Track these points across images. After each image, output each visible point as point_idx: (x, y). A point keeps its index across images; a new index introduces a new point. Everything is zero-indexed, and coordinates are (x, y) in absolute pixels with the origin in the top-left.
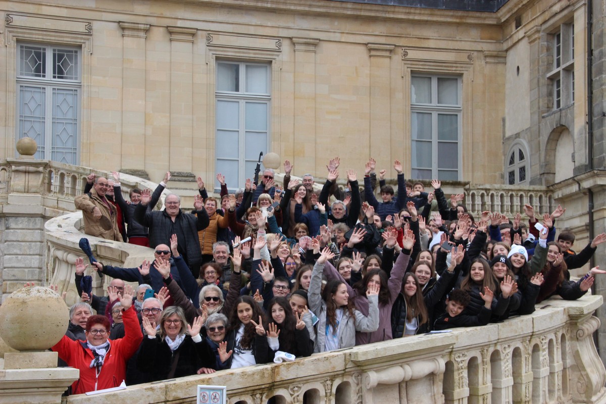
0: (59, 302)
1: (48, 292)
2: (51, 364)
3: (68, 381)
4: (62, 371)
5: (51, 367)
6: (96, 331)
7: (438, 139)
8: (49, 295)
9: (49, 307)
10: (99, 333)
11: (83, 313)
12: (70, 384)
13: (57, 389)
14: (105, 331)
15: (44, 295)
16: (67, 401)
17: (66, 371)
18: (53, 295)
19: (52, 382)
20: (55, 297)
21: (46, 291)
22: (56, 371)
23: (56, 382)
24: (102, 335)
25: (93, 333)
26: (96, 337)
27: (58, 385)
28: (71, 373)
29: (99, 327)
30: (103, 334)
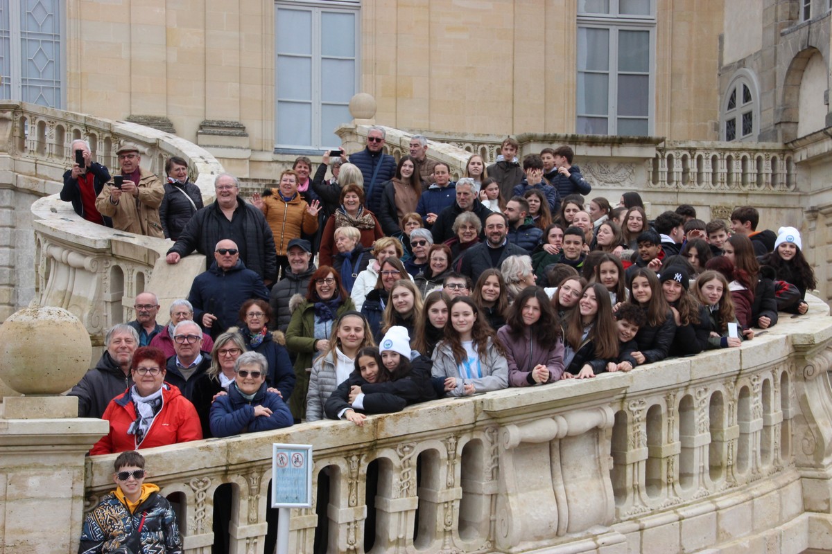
0: (78, 328)
1: (62, 314)
2: (69, 414)
3: (95, 436)
4: (86, 422)
5: (69, 417)
6: (144, 369)
7: (619, 70)
8: (64, 319)
9: (64, 334)
10: (148, 373)
11: (123, 341)
12: (97, 440)
13: (79, 447)
14: (158, 369)
15: (57, 319)
16: (92, 463)
17: (90, 423)
18: (69, 319)
19: (72, 437)
20: (73, 321)
21: (59, 312)
22: (77, 422)
23: (78, 437)
24: (153, 376)
25: (141, 373)
26: (145, 379)
27: (80, 441)
28: (98, 426)
29: (148, 363)
30: (154, 374)
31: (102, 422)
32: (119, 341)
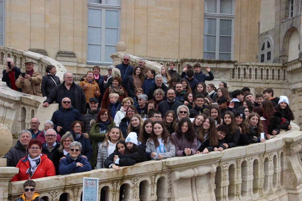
0: (7, 132)
1: (1, 125)
2: (3, 165)
3: (13, 174)
4: (9, 169)
5: (3, 166)
6: (33, 148)
8: (2, 128)
9: (2, 134)
10: (35, 149)
11: (26, 137)
12: (14, 176)
13: (7, 178)
14: (39, 148)
16: (11, 185)
17: (11, 169)
18: (4, 128)
19: (4, 175)
20: (5, 129)
22: (6, 169)
23: (6, 174)
24: (37, 151)
25: (32, 149)
26: (34, 152)
27: (7, 176)
28: (14, 170)
29: (35, 146)
30: (37, 150)
31: (16, 168)
32: (24, 137)
